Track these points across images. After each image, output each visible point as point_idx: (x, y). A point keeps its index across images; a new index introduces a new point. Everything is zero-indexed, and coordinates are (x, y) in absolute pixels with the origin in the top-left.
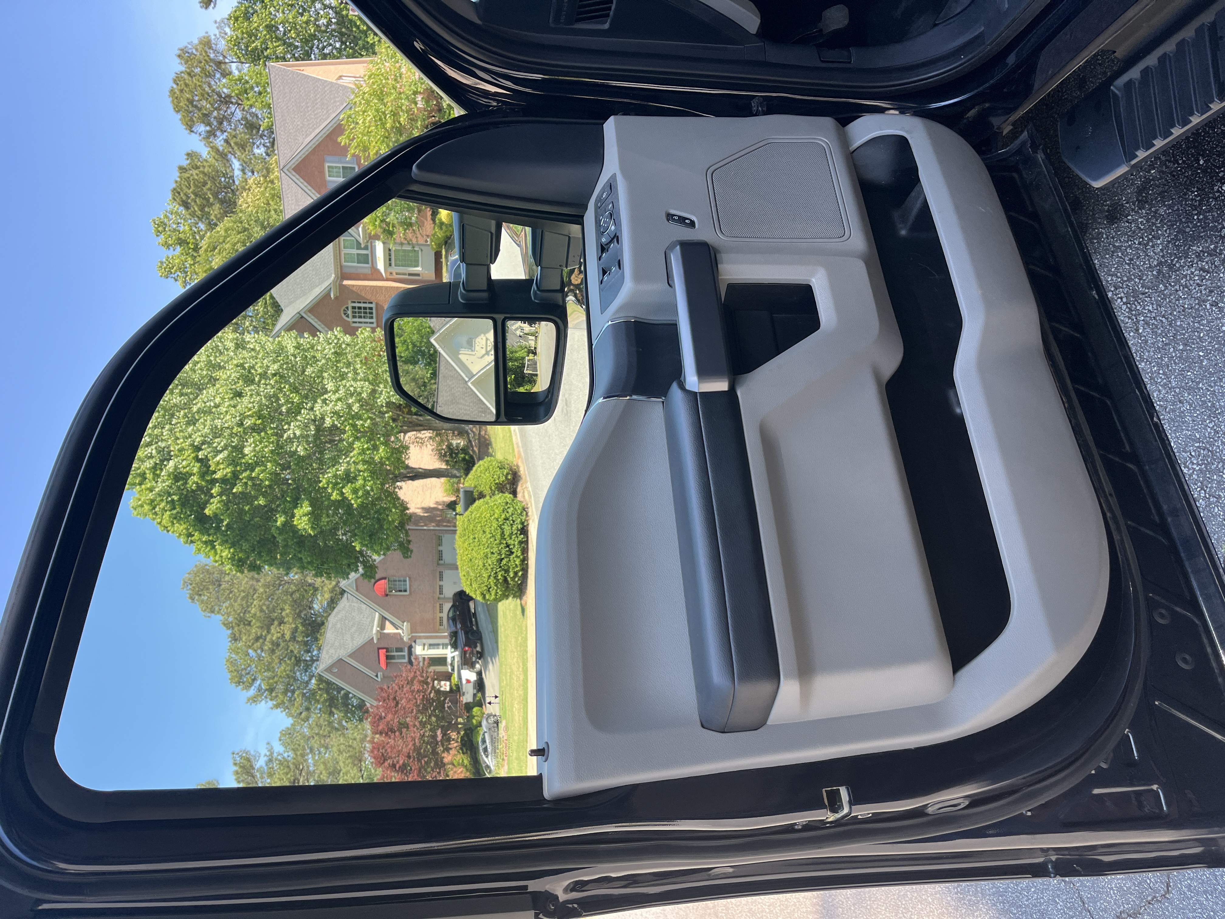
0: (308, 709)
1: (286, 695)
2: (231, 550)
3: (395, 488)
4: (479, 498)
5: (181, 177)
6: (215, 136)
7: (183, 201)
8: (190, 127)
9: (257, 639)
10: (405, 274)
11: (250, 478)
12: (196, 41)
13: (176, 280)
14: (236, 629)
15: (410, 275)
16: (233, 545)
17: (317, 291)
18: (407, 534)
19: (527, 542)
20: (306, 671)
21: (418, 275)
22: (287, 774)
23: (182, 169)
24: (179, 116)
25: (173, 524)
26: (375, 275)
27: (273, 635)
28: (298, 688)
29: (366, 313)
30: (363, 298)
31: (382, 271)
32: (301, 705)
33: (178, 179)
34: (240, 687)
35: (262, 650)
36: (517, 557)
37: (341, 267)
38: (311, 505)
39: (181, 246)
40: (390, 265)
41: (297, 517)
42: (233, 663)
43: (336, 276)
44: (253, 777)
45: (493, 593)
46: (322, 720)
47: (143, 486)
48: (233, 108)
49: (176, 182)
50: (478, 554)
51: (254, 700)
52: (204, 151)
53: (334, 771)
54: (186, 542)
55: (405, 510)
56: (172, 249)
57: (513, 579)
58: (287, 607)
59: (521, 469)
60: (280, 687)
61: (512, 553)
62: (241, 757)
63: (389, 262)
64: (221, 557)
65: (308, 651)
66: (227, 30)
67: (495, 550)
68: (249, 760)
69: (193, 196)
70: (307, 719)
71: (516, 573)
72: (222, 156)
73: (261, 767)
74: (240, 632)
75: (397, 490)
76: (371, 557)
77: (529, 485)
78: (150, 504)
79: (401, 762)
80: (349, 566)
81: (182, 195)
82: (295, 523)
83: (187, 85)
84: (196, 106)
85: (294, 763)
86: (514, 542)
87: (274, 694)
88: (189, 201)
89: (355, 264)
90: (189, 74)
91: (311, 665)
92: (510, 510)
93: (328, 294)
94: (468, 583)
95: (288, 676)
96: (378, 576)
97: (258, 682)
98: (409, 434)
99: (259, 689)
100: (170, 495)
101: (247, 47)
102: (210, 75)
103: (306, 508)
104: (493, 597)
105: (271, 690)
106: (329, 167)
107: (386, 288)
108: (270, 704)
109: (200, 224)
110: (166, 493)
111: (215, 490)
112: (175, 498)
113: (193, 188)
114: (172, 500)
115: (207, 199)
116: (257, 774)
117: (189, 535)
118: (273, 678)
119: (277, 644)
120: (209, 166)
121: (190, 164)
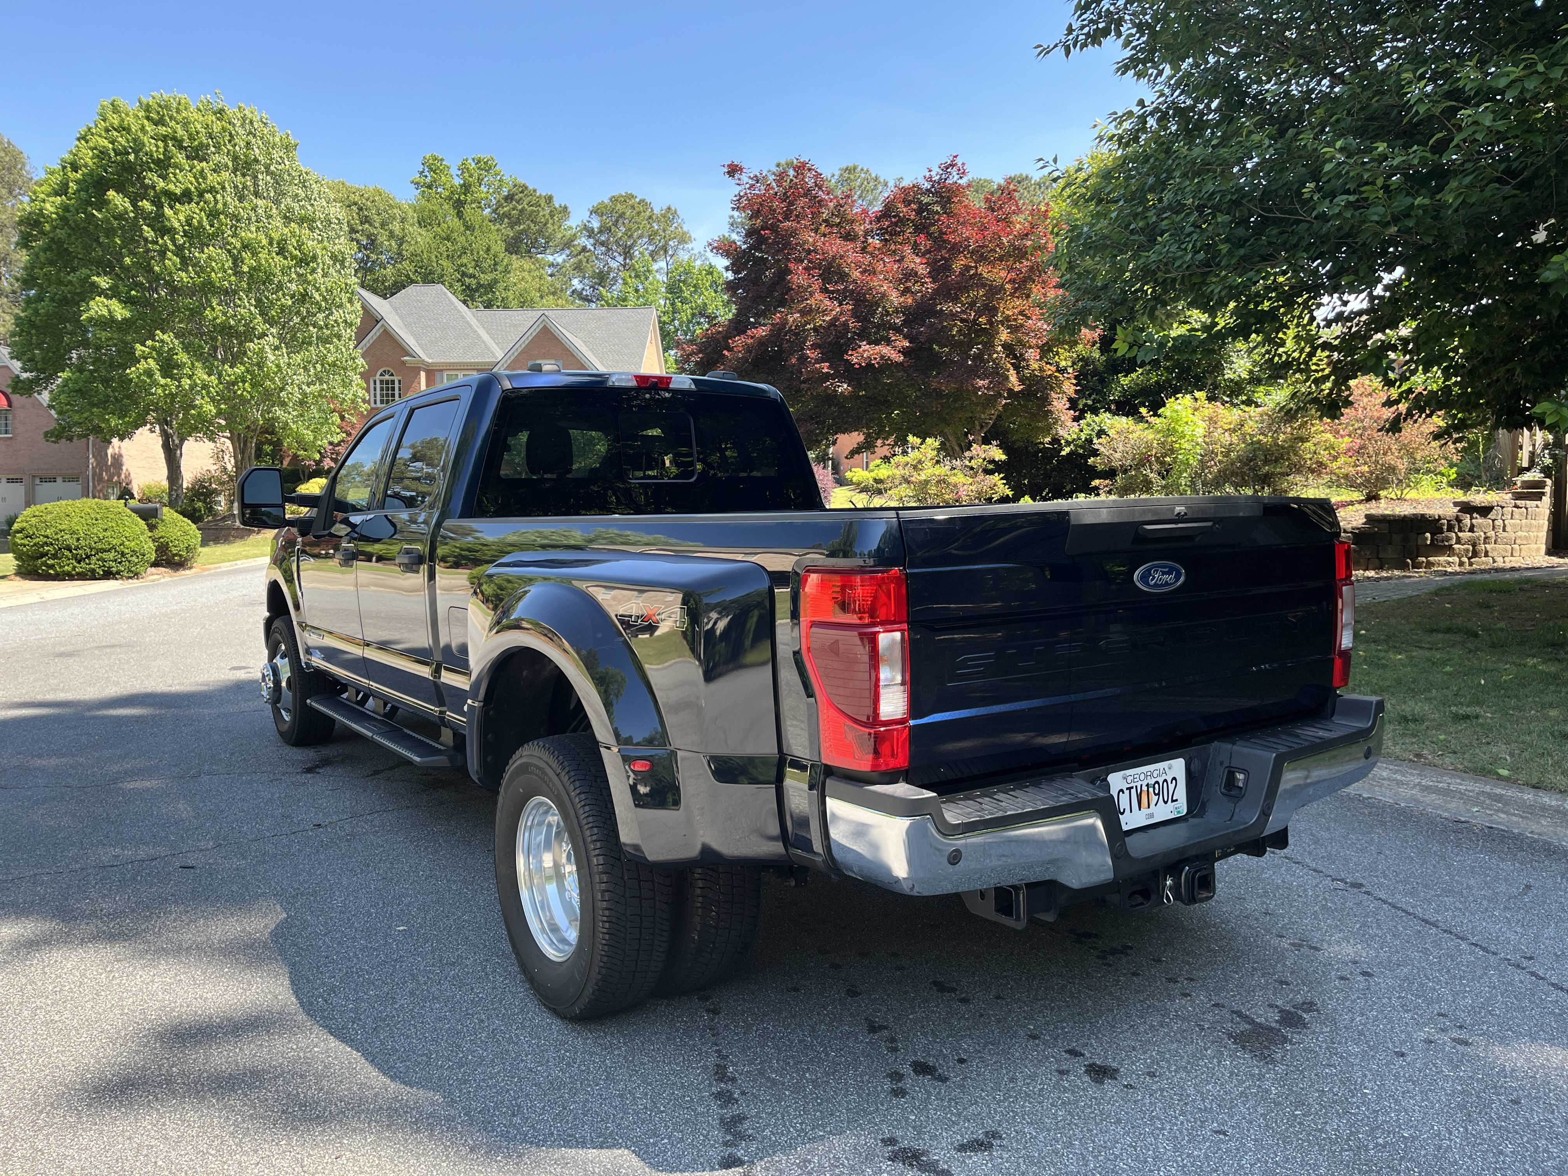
2: (54, 216)
3: (152, 424)
4: (148, 525)
5: (540, 197)
6: (589, 237)
7: (513, 195)
8: (595, 211)
11: (165, 248)
12: (685, 229)
13: (421, 173)
16: (62, 218)
18: (80, 437)
19: (94, 579)
23: (549, 199)
24: (607, 201)
25: (92, 149)
29: (387, 395)
33: (538, 194)
36: (74, 568)
37: (441, 370)
38: (125, 320)
39: (461, 186)
41: (107, 302)
43: (429, 365)
45: (25, 542)
47: (145, 122)
48: (620, 259)
49: (535, 191)
50: (77, 524)
52: (575, 221)
55: (119, 435)
56: (459, 173)
57: (45, 564)
59: (187, 572)
61: (79, 562)
64: (44, 201)
66: (698, 263)
67: (82, 542)
69: (520, 207)
71: (52, 567)
72: (568, 244)
75: (148, 426)
76: (46, 388)
77: (168, 579)
80: (31, 360)
81: (520, 195)
82: (98, 298)
83: (639, 213)
84: (617, 221)
86: (94, 564)
88: (514, 202)
90: (650, 217)
92: (134, 559)
93: (407, 354)
94: (37, 513)
96: (14, 398)
98: (228, 443)
100: (136, 151)
101: (684, 282)
102: (651, 240)
103: (120, 312)
104: (19, 542)
109: (488, 210)
110: (138, 145)
111: (146, 205)
112: (132, 157)
113: (529, 209)
114: (129, 153)
115: (518, 222)
117: (76, 167)
120: (553, 230)
121: (555, 208)
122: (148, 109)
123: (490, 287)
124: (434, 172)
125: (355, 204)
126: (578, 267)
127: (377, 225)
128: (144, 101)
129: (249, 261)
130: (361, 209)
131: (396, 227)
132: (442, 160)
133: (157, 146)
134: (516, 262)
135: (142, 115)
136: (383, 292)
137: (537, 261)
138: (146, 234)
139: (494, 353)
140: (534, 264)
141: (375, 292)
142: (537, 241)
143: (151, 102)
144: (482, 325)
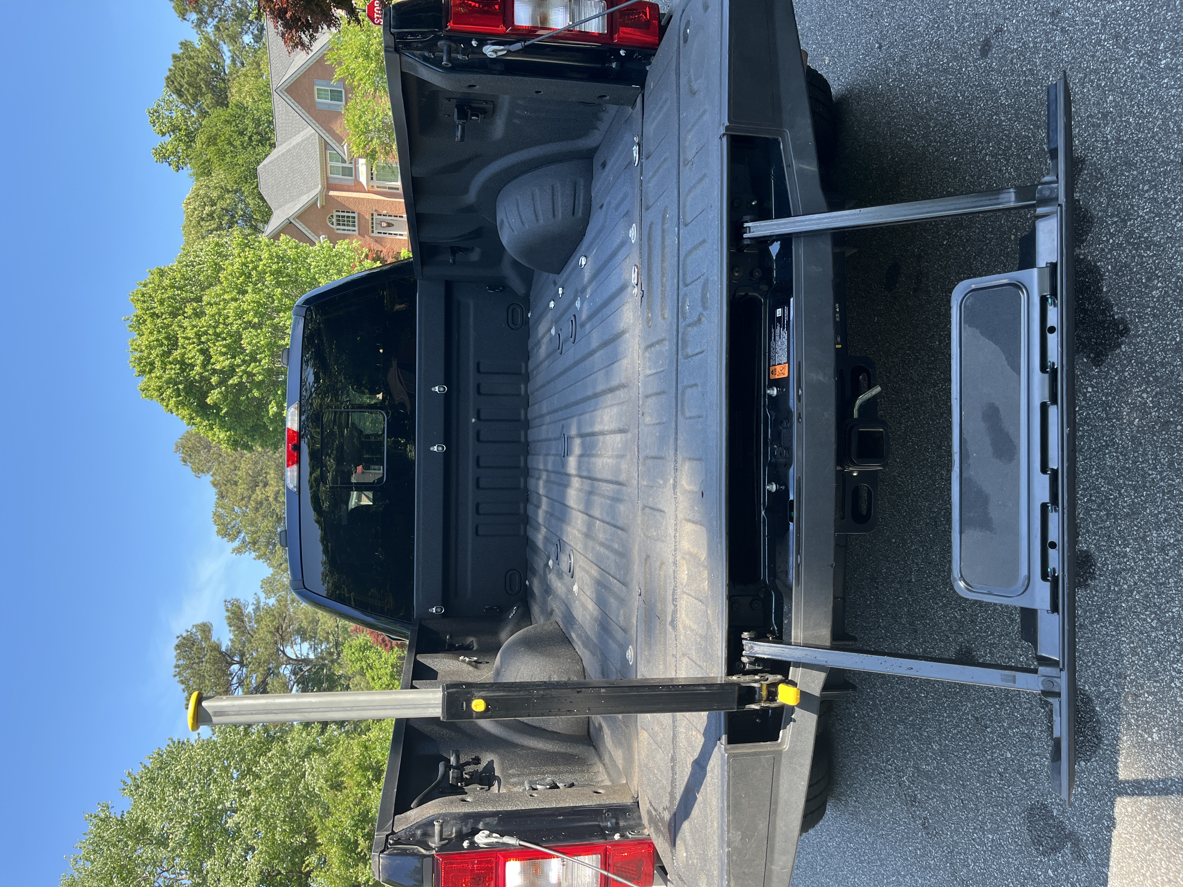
1: (268, 547)
2: (228, 433)
5: (175, 66)
6: (206, 23)
7: (177, 90)
8: (183, 15)
9: (242, 499)
10: (383, 188)
11: (245, 372)
13: (170, 164)
14: (223, 488)
15: (389, 188)
16: (230, 429)
17: (305, 200)
21: (397, 189)
22: (273, 621)
23: (175, 57)
25: (178, 409)
26: (358, 187)
27: (258, 495)
29: (349, 221)
30: (347, 208)
31: (364, 183)
32: (281, 557)
33: (173, 68)
34: (226, 539)
35: (247, 508)
37: (327, 178)
39: (174, 133)
40: (372, 179)
42: (220, 516)
43: (323, 187)
44: (243, 621)
47: (153, 375)
49: (170, 70)
51: (238, 551)
52: (195, 39)
54: (189, 424)
56: (166, 136)
58: (272, 472)
60: (263, 541)
62: (233, 605)
63: (371, 176)
68: (239, 607)
69: (186, 86)
72: (213, 44)
73: (249, 612)
74: (227, 490)
78: (158, 390)
81: (176, 84)
85: (278, 612)
87: (256, 546)
88: (183, 90)
89: (340, 176)
93: (315, 203)
95: (270, 532)
97: (243, 535)
99: (244, 541)
100: (176, 384)
105: (254, 543)
106: (318, 89)
107: (368, 200)
108: (254, 554)
109: (192, 111)
110: (173, 382)
111: (214, 380)
112: (181, 387)
113: (186, 77)
114: (178, 388)
115: (199, 88)
116: (246, 619)
117: (192, 418)
118: (256, 533)
119: (261, 503)
120: (203, 57)
121: (183, 53)
122: (143, 372)
124: (166, 152)
125: (199, 223)
126: (234, 38)
127: (214, 207)
128: (137, 374)
129: (250, 317)
130: (203, 219)
131: (215, 194)
132: (156, 148)
133: (171, 369)
134: (234, 97)
135: (148, 376)
136: (267, 214)
137: (231, 75)
138: (236, 382)
139: (311, 135)
140: (234, 79)
141: (266, 222)
142: (213, 73)
143: (138, 369)
144: (288, 139)
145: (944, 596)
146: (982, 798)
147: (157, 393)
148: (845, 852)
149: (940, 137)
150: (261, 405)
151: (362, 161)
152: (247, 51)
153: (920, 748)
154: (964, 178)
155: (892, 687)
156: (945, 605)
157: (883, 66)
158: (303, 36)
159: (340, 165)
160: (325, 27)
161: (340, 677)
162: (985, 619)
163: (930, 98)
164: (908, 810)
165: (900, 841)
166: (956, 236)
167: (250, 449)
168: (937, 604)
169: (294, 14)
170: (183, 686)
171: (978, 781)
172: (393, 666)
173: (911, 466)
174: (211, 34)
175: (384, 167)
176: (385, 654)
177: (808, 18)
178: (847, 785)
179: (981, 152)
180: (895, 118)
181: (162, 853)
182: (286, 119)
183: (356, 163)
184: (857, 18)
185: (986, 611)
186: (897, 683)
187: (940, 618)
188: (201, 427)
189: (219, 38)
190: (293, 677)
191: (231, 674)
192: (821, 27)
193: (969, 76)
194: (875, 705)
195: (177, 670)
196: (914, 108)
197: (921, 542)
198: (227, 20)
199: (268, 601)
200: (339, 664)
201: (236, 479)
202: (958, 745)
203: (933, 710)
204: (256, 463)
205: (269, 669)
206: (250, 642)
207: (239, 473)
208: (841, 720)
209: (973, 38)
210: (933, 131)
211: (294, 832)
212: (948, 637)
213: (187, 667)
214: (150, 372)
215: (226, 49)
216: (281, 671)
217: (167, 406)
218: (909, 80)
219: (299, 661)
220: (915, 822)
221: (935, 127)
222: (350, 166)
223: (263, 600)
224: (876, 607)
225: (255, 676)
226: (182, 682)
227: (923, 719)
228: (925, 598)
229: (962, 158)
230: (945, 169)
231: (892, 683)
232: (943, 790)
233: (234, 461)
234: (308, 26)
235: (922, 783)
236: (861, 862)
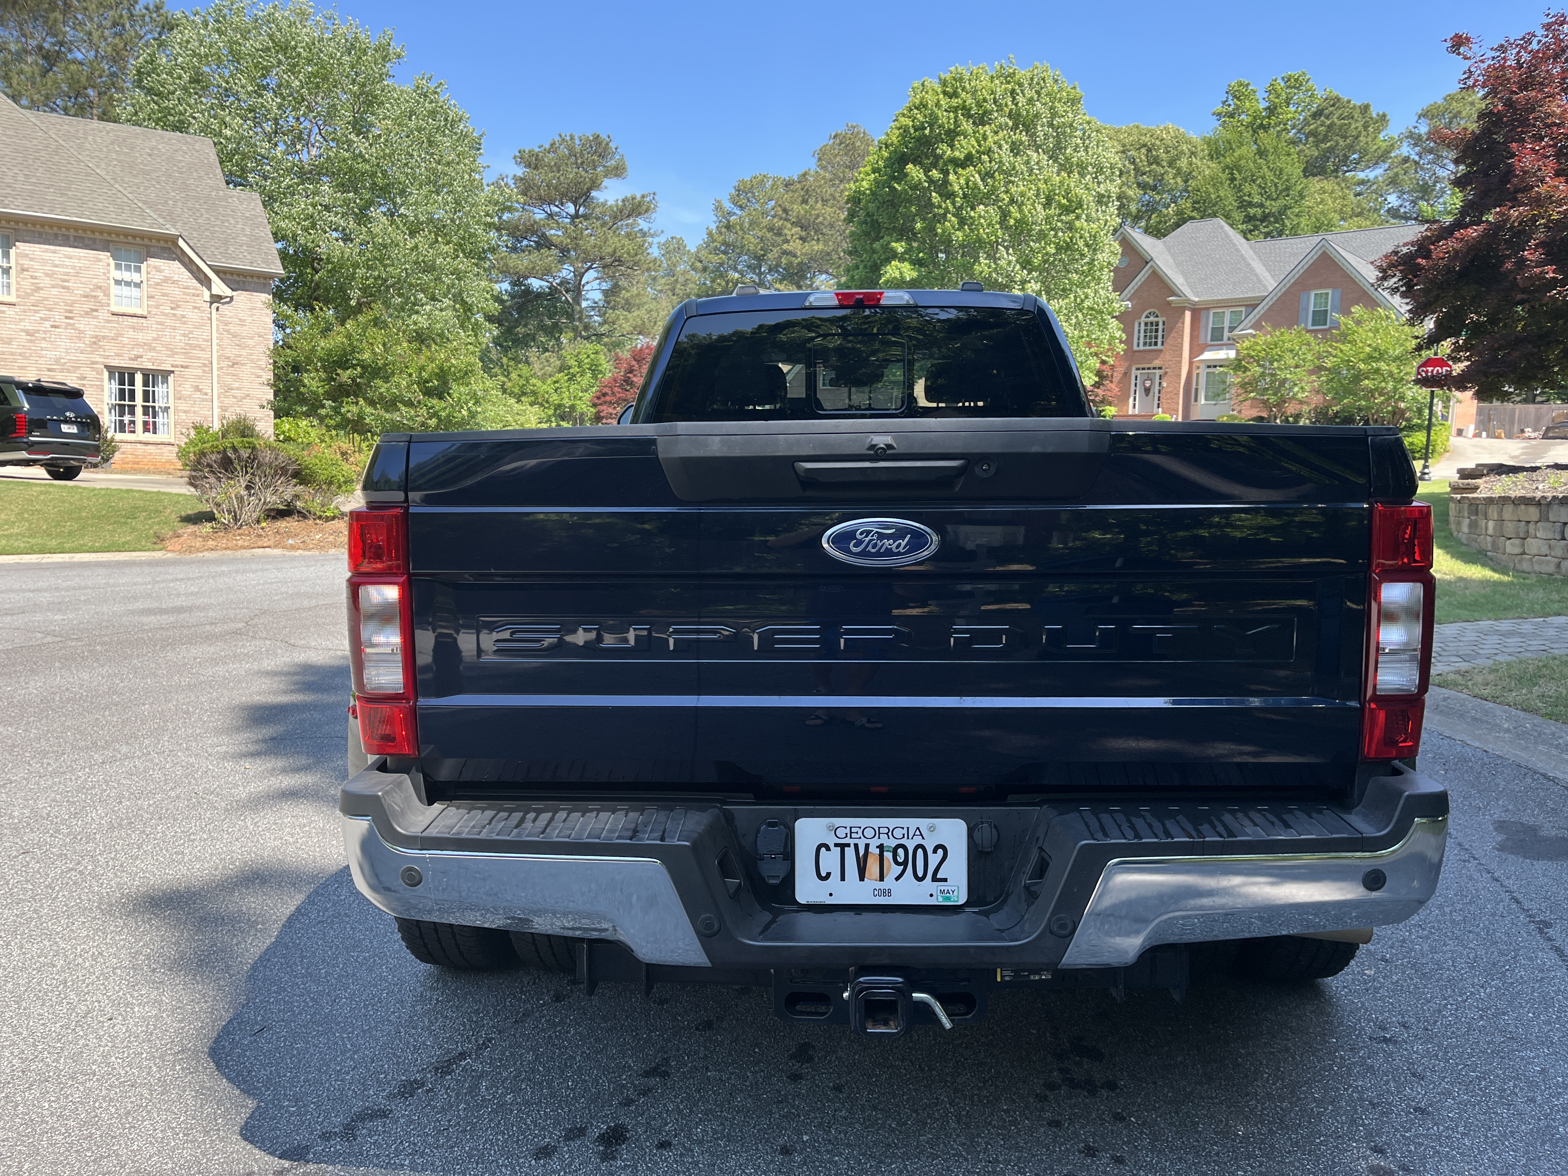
0: (705, 269)
1: (723, 244)
2: (869, 191)
5: (1354, 108)
6: (1416, 145)
7: (1323, 110)
8: (1424, 115)
9: (785, 211)
10: (1197, 384)
11: (947, 211)
13: (1224, 103)
14: (799, 186)
15: (1197, 389)
17: (1178, 280)
20: (749, 267)
21: (1196, 400)
22: (628, 253)
23: (1365, 108)
24: (1440, 101)
25: (899, 129)
26: (1197, 349)
27: (790, 230)
28: (729, 259)
29: (1151, 338)
30: (1168, 335)
31: (1202, 357)
32: (710, 262)
33: (1351, 104)
34: (733, 192)
35: (774, 217)
37: (1208, 309)
38: (912, 280)
39: (1266, 109)
40: (1209, 367)
41: (899, 265)
42: (761, 183)
43: (1196, 303)
44: (629, 216)
46: (693, 286)
47: (941, 96)
49: (1349, 102)
51: (718, 208)
52: (1393, 130)
53: (630, 304)
54: (880, 142)
56: (1266, 95)
58: (821, 247)
60: (731, 238)
62: (650, 202)
63: (1212, 365)
65: (770, 270)
68: (646, 211)
69: (1328, 122)
70: (694, 269)
72: (1384, 157)
73: (640, 224)
74: (795, 191)
78: (921, 103)
79: (635, 379)
81: (1331, 109)
82: (894, 262)
85: (640, 260)
87: (723, 230)
88: (1322, 118)
89: (1210, 325)
91: (754, 273)
93: (1174, 294)
95: (743, 247)
97: (738, 212)
99: (730, 214)
100: (931, 125)
103: (910, 274)
105: (728, 227)
106: (1327, 294)
107: (1180, 362)
108: (713, 227)
109: (1294, 131)
110: (933, 121)
111: (935, 174)
112: (928, 131)
113: (1338, 123)
114: (925, 128)
115: (1325, 139)
116: (630, 221)
117: (887, 147)
118: (742, 229)
119: (779, 234)
120: (1367, 143)
121: (1371, 118)
122: (944, 83)
123: (1279, 216)
124: (1238, 99)
125: (1145, 145)
126: (1393, 182)
127: (1165, 164)
128: (943, 77)
129: (1015, 215)
130: (1149, 150)
131: (1183, 163)
132: (1248, 84)
133: (948, 118)
134: (1316, 184)
135: (939, 90)
136: (1158, 232)
137: (1343, 180)
138: (934, 200)
139: (1265, 286)
140: (1338, 184)
141: (1147, 231)
142: (1346, 157)
143: (948, 76)
144: (1259, 257)
145: (691, 1111)
146: (451, 1153)
147: (918, 102)
148: (375, 986)
149: (1268, 1115)
150: (905, 233)
151: (1232, 354)
152: (1377, 199)
153: (506, 1079)
154: (1215, 1144)
155: (577, 1046)
156: (680, 1112)
157: (1361, 1044)
158: (1395, 279)
159: (1226, 325)
160: (1410, 307)
161: (558, 339)
162: (666, 1160)
163: (1319, 1103)
164: (432, 1064)
165: (394, 1054)
166: (1142, 1133)
167: (849, 219)
168: (682, 1102)
169: (1423, 268)
170: (547, 146)
171: (471, 1149)
172: (573, 407)
173: (850, 1073)
174: (1398, 152)
175: (1224, 382)
176: (587, 396)
177: (1426, 947)
178: (456, 989)
179: (1248, 1165)
180: (1294, 1058)
181: (341, 126)
182: (1285, 252)
183: (1229, 346)
184: (1424, 1010)
185: (676, 1162)
186: (583, 1053)
187: (665, 1105)
188: (875, 157)
189: (1393, 162)
190: (558, 281)
191: (562, 204)
192: (1414, 965)
193: (1347, 1151)
194: (555, 1025)
195: (568, 138)
196: (1306, 1083)
197: (756, 1083)
198: (1416, 172)
199: (655, 246)
200: (575, 339)
201: (811, 201)
202: (513, 1125)
203: (553, 1095)
204: (832, 226)
205: (568, 251)
206: (602, 226)
207: (819, 205)
208: (534, 983)
209: (1394, 1156)
210: (1276, 1106)
211: (364, 290)
212: (641, 1115)
213: (571, 149)
214: (945, 93)
215: (1376, 173)
216: (565, 266)
217: (904, 115)
218: (1342, 1076)
219: (579, 289)
220: (418, 1072)
221: (1282, 1109)
222: (1225, 337)
223: (656, 240)
224: (674, 1027)
225: (560, 233)
226: (552, 145)
227: (541, 1083)
228: (688, 1087)
229: (1241, 1142)
230: (1227, 1120)
231: (583, 1046)
232: (458, 1106)
233: (834, 199)
234: (1409, 286)
235: (465, 1081)
236: (366, 1007)
